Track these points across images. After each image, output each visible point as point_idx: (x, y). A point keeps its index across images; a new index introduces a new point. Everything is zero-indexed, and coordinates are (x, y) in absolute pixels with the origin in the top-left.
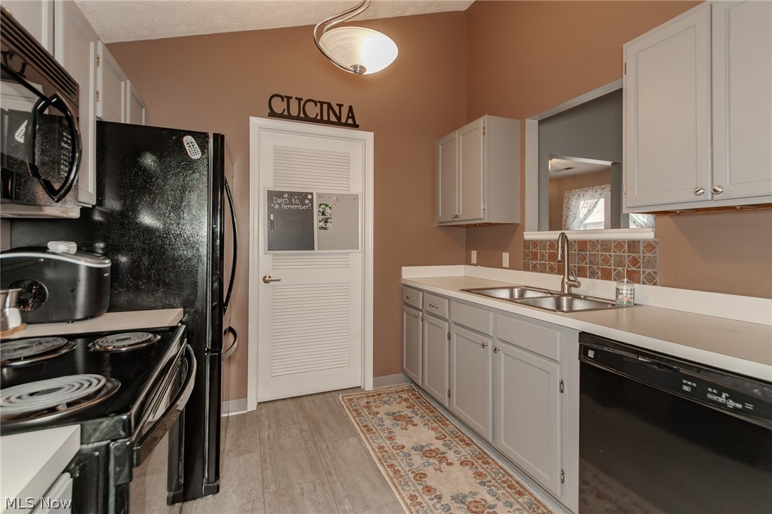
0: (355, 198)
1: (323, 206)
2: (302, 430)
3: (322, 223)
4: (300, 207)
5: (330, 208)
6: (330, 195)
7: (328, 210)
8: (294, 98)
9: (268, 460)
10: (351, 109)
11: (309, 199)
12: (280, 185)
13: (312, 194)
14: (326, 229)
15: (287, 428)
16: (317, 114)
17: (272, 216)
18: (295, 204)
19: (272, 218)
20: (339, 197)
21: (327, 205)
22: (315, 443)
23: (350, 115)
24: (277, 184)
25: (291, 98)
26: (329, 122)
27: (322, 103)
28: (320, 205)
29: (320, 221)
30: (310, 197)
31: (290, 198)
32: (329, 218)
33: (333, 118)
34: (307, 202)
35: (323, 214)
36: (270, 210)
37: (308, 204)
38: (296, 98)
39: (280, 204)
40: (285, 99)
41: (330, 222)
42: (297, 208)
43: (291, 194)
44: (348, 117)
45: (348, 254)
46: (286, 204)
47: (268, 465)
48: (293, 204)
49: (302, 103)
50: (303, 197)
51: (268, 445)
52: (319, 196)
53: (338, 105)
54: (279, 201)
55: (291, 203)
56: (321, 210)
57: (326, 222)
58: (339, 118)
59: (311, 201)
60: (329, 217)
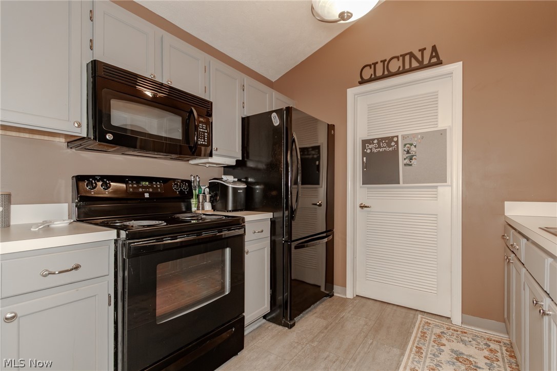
0: (443, 133)
1: (408, 145)
2: (366, 324)
3: (406, 160)
4: (388, 149)
5: (415, 146)
6: (415, 135)
7: (413, 148)
8: (379, 62)
9: (329, 329)
10: (434, 48)
11: (395, 142)
12: (372, 134)
13: (397, 137)
14: (411, 165)
15: (359, 317)
16: (400, 67)
17: (365, 158)
18: (384, 147)
19: (365, 160)
20: (423, 136)
21: (411, 145)
22: (366, 336)
23: (434, 54)
24: (370, 134)
25: (377, 63)
26: (412, 70)
27: (403, 56)
28: (405, 145)
29: (405, 159)
30: (395, 139)
31: (379, 143)
32: (413, 156)
33: (415, 64)
34: (393, 144)
35: (408, 152)
36: (364, 154)
37: (394, 146)
38: (381, 62)
39: (371, 149)
40: (373, 66)
41: (415, 159)
42: (385, 150)
43: (380, 140)
44: (431, 57)
45: (436, 187)
46: (376, 148)
47: (325, 331)
48: (381, 147)
49: (386, 63)
50: (389, 140)
51: (337, 321)
52: (404, 137)
53: (420, 50)
54: (370, 146)
55: (379, 147)
56: (406, 149)
57: (411, 159)
58: (421, 62)
59: (397, 143)
60: (414, 154)
